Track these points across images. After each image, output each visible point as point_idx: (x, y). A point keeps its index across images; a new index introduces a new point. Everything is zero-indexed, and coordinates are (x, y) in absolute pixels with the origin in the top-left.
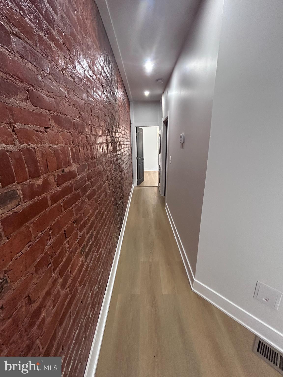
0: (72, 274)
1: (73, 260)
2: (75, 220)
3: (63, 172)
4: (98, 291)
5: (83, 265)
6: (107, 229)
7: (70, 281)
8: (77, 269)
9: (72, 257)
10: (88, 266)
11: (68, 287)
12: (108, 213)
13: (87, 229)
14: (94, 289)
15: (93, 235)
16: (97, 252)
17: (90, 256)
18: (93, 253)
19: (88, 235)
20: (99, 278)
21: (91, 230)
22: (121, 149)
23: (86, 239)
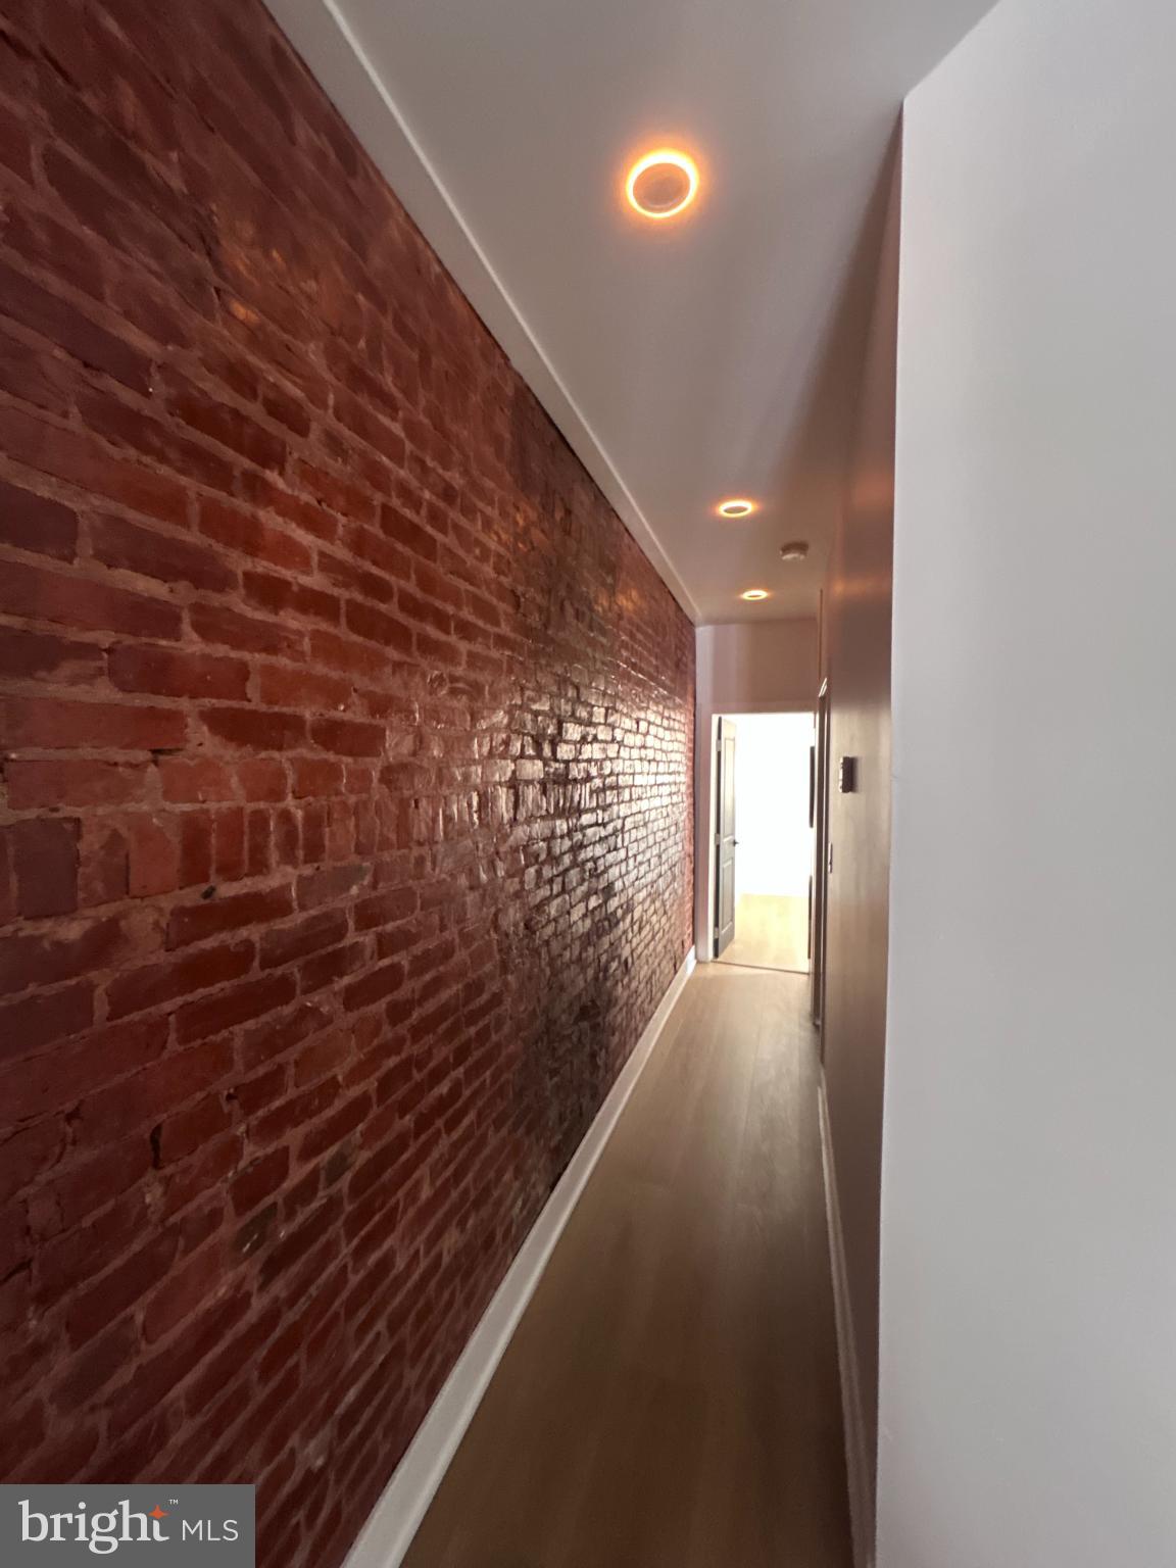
0: (150, 1342)
1: (173, 1273)
2: (236, 1088)
3: (208, 895)
4: (323, 1469)
5: (235, 1306)
6: (456, 1146)
7: (125, 1374)
8: (190, 1318)
9: (173, 1255)
10: (270, 1318)
11: (109, 1404)
12: (471, 1074)
13: (307, 1136)
14: (292, 1452)
15: (348, 1168)
16: (360, 1253)
17: (296, 1268)
18: (329, 1252)
19: (310, 1165)
20: (351, 1395)
21: (332, 1143)
22: (610, 805)
23: (288, 1185)
